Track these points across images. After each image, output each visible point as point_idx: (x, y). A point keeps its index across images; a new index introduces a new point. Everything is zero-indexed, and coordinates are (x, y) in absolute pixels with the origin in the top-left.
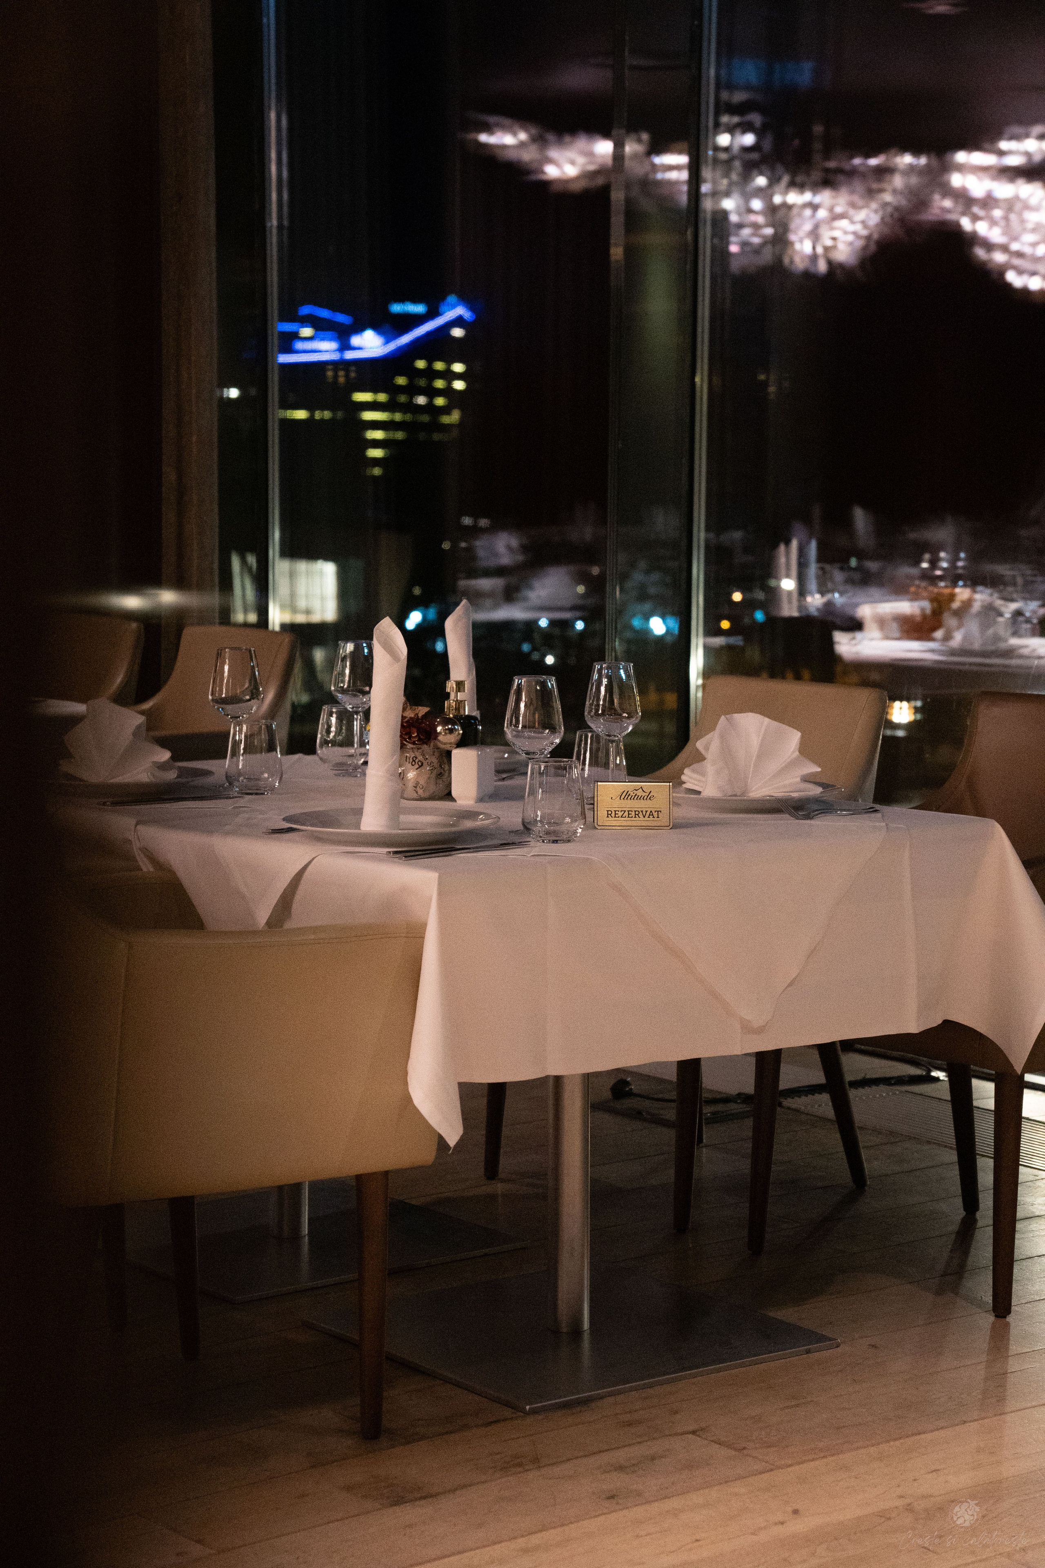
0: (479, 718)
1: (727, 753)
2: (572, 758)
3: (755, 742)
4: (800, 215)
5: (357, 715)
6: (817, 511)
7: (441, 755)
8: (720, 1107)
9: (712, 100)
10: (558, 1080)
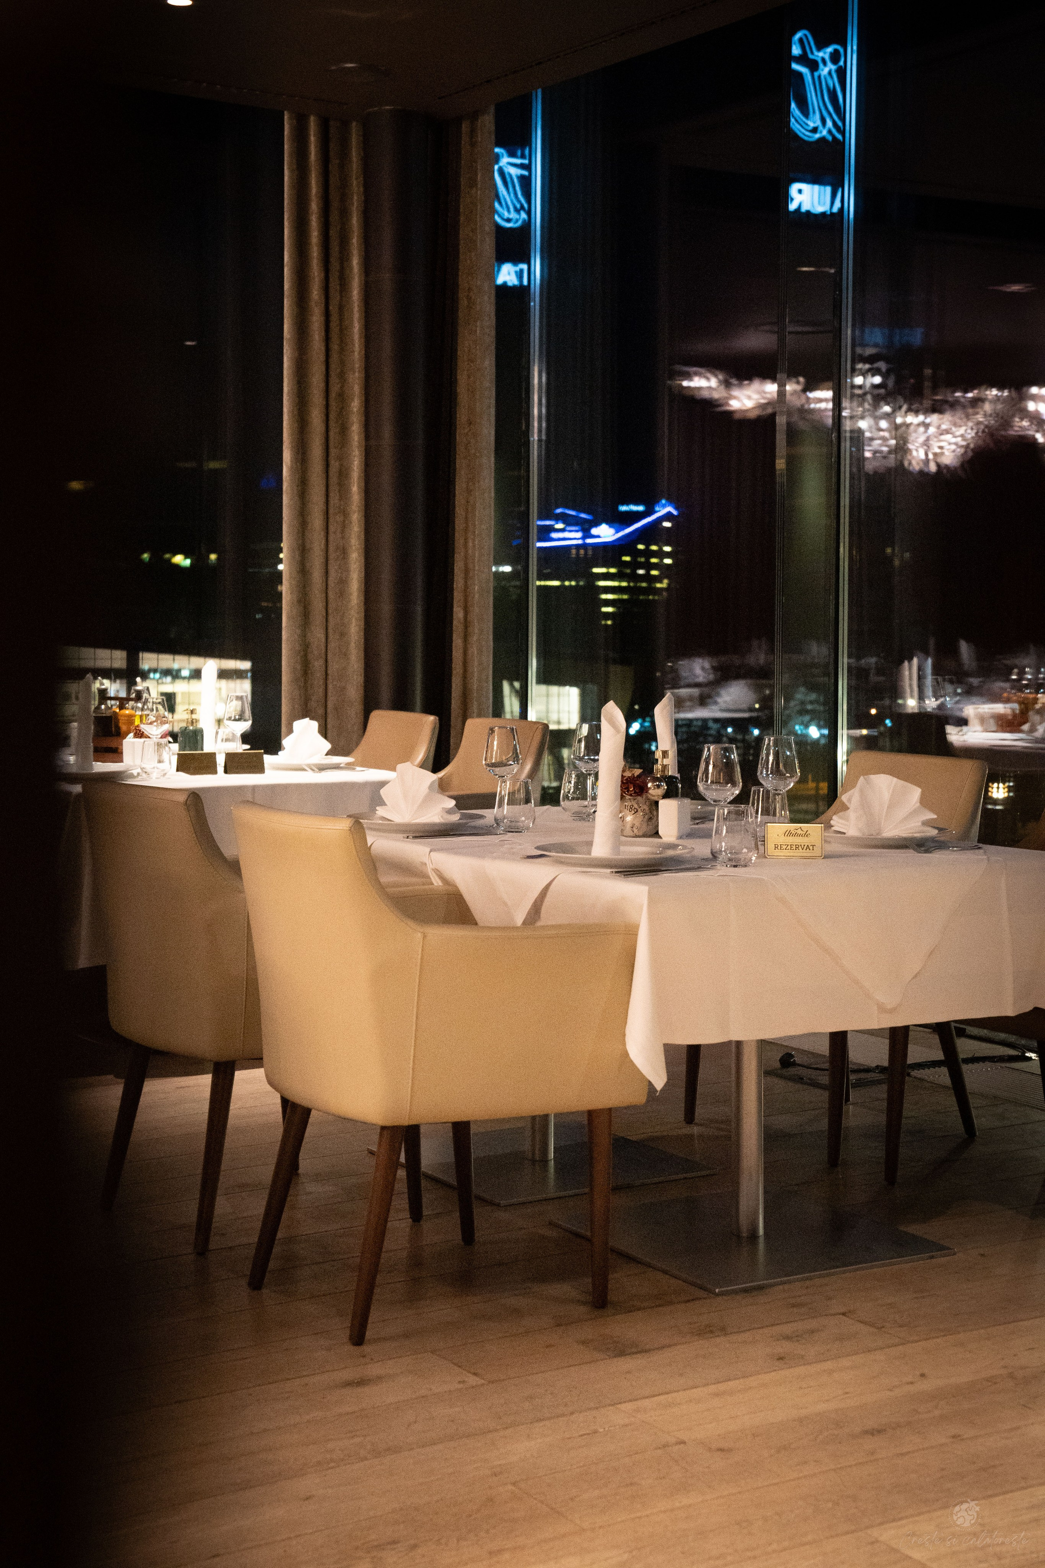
0: (679, 778)
1: (865, 805)
2: (749, 804)
3: (886, 796)
4: (915, 431)
5: (590, 776)
6: (932, 642)
7: (651, 805)
8: (862, 1076)
9: (849, 355)
10: (739, 1044)
